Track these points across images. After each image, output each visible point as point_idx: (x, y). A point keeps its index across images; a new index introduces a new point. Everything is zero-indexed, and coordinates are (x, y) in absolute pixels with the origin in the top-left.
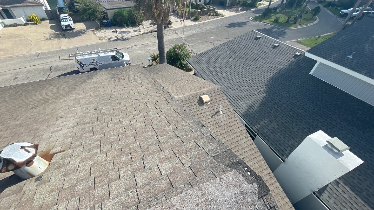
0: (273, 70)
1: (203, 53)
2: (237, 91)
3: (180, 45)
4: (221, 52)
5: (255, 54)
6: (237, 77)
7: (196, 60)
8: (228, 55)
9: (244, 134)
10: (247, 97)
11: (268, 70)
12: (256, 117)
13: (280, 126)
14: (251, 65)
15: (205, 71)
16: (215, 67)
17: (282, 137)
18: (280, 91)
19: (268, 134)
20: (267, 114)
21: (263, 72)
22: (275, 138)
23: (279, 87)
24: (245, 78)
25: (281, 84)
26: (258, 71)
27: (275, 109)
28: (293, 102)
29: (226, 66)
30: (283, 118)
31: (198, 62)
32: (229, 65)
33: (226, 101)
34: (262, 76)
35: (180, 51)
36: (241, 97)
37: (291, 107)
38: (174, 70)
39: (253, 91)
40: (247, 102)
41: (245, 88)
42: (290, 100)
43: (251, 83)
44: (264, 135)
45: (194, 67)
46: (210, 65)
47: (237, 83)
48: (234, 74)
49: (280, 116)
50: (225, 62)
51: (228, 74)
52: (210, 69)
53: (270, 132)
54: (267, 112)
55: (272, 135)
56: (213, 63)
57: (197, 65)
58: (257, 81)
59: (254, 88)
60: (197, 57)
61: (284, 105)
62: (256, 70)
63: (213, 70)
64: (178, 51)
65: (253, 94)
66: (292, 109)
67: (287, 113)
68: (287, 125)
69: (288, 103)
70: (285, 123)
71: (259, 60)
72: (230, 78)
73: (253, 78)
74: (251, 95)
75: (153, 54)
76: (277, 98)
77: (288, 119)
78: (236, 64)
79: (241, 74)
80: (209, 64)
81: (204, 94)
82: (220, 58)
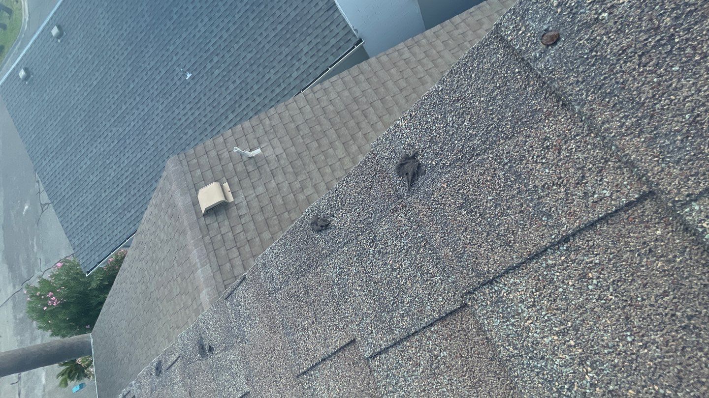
0: (133, 45)
1: (66, 226)
2: (190, 132)
3: (32, 296)
4: (66, 174)
5: (82, 85)
6: (149, 133)
7: (87, 245)
8: (78, 157)
9: (318, 95)
10: (209, 109)
11: (134, 58)
12: (262, 91)
13: (282, 42)
14: (116, 97)
15: (125, 218)
16: (114, 192)
17: (309, 39)
18: (195, 36)
19: (303, 68)
20: (255, 67)
21: (140, 70)
22: (311, 54)
23: (184, 36)
24: (156, 113)
25: (175, 32)
26: (137, 81)
27: (242, 49)
28: (223, 10)
29: (115, 161)
30: (265, 35)
31: (96, 238)
32: (112, 153)
33: (221, 139)
34: (149, 73)
35: (52, 296)
36: (207, 125)
37: (237, 16)
38: (112, 309)
39: (193, 96)
40: (222, 111)
41: (183, 112)
42: (217, 15)
43: (170, 99)
44: (305, 76)
45: (110, 249)
46: (108, 203)
47: (170, 132)
48: (142, 141)
49: (260, 39)
50: (100, 163)
51: (139, 156)
52: (120, 205)
53: (297, 63)
54: (248, 66)
55: (304, 59)
56: (103, 195)
57: (104, 242)
58: (164, 85)
59: (184, 92)
60: (77, 243)
61: (232, 30)
62: (132, 86)
63: (124, 194)
64: (54, 301)
65: (202, 95)
66: (241, 14)
67: (251, 25)
68: (280, 27)
69: (226, 21)
70: (277, 32)
71: (100, 78)
72: (152, 150)
73: (156, 93)
74: (204, 99)
75: (61, 378)
76: (213, 42)
77: (266, 25)
78: (110, 135)
79: (141, 122)
80: (105, 206)
81: (196, 203)
82: (86, 178)
